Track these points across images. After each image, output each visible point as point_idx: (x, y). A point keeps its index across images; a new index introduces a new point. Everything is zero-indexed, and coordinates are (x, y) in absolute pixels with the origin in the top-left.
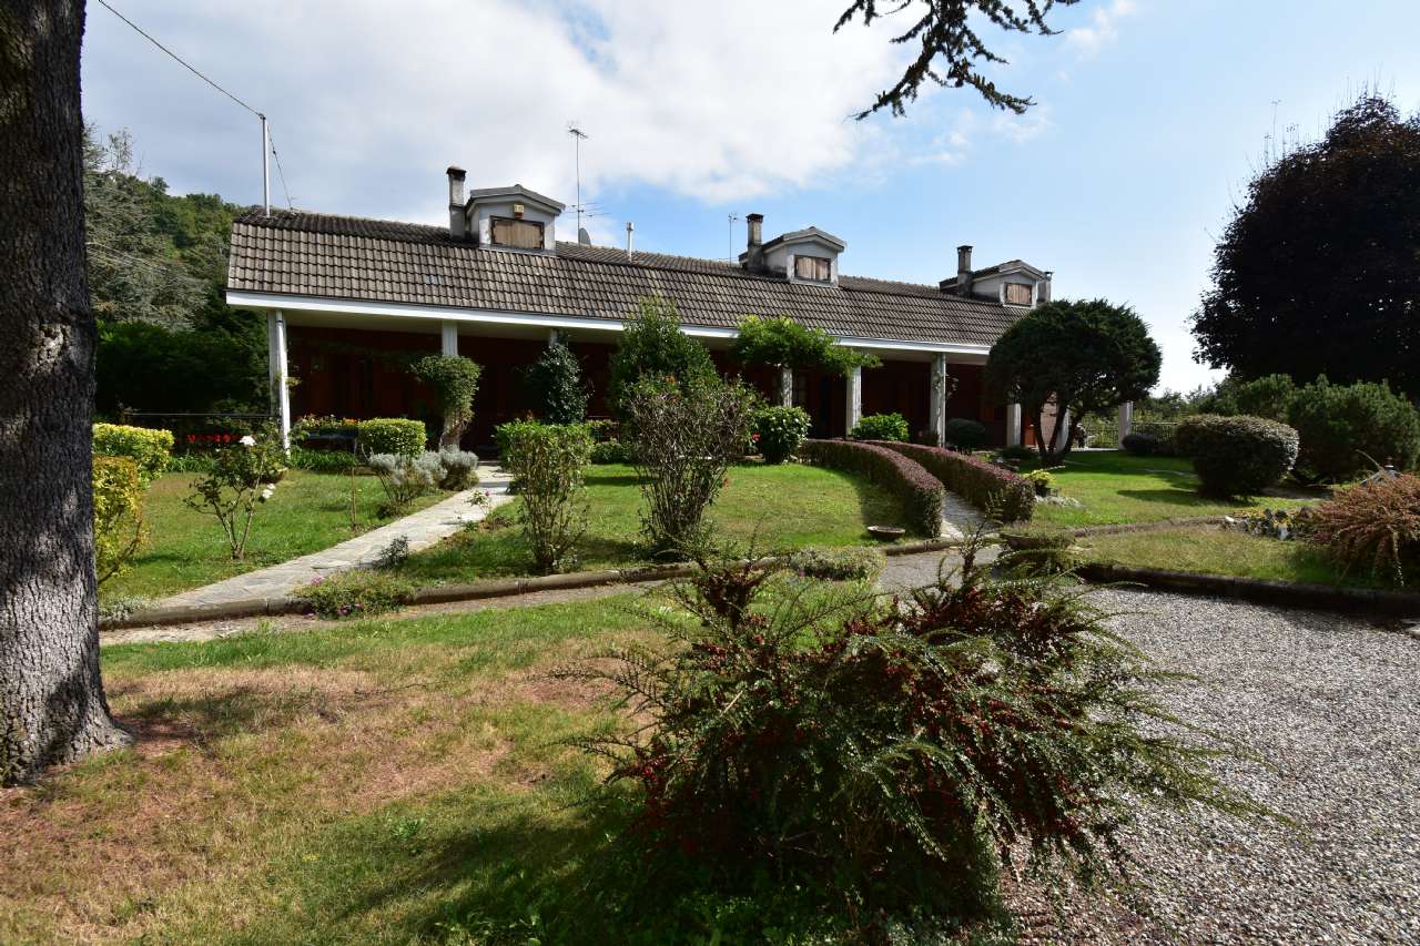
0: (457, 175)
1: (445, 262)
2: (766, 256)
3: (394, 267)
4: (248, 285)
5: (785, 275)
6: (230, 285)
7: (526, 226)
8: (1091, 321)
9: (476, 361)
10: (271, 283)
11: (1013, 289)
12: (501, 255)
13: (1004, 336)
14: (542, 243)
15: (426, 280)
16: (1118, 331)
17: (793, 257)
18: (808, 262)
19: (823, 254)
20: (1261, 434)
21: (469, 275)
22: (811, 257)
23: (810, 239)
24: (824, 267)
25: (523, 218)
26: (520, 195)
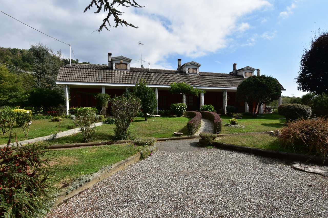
0: (110, 54)
1: (104, 73)
2: (182, 68)
3: (93, 75)
4: (61, 80)
5: (186, 73)
6: (57, 80)
7: (123, 64)
8: (260, 80)
9: (109, 94)
10: (66, 79)
11: (247, 74)
12: (117, 71)
13: (240, 85)
14: (127, 68)
15: (99, 77)
16: (268, 83)
17: (187, 68)
18: (191, 69)
19: (195, 67)
20: (299, 108)
21: (109, 76)
22: (193, 68)
23: (192, 64)
24: (195, 70)
25: (123, 63)
26: (122, 58)
